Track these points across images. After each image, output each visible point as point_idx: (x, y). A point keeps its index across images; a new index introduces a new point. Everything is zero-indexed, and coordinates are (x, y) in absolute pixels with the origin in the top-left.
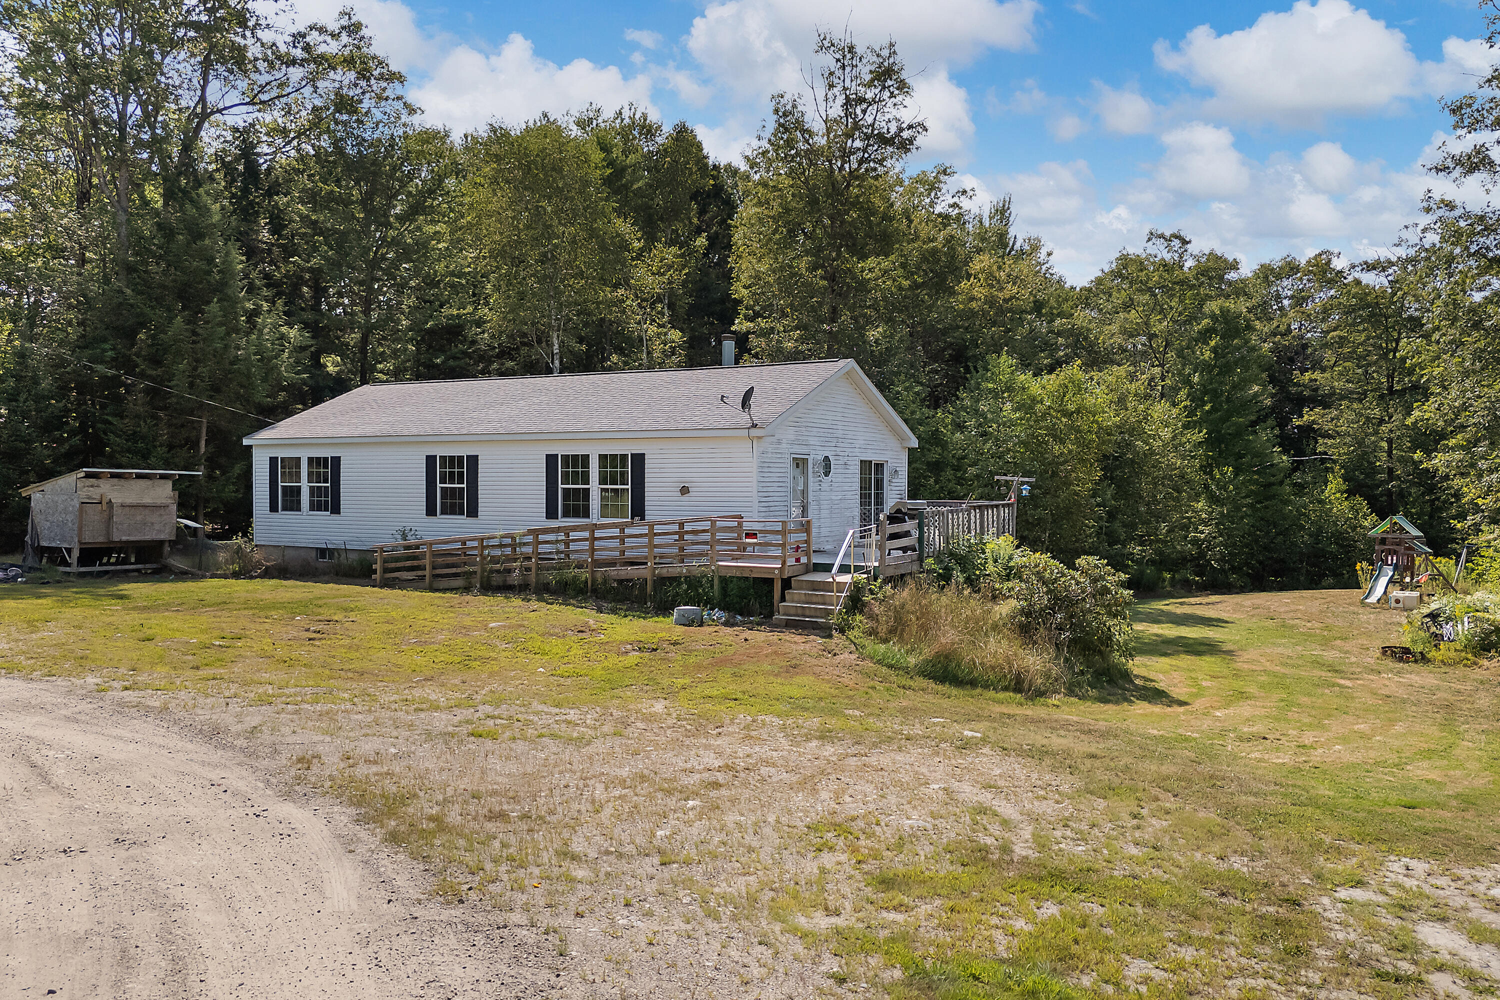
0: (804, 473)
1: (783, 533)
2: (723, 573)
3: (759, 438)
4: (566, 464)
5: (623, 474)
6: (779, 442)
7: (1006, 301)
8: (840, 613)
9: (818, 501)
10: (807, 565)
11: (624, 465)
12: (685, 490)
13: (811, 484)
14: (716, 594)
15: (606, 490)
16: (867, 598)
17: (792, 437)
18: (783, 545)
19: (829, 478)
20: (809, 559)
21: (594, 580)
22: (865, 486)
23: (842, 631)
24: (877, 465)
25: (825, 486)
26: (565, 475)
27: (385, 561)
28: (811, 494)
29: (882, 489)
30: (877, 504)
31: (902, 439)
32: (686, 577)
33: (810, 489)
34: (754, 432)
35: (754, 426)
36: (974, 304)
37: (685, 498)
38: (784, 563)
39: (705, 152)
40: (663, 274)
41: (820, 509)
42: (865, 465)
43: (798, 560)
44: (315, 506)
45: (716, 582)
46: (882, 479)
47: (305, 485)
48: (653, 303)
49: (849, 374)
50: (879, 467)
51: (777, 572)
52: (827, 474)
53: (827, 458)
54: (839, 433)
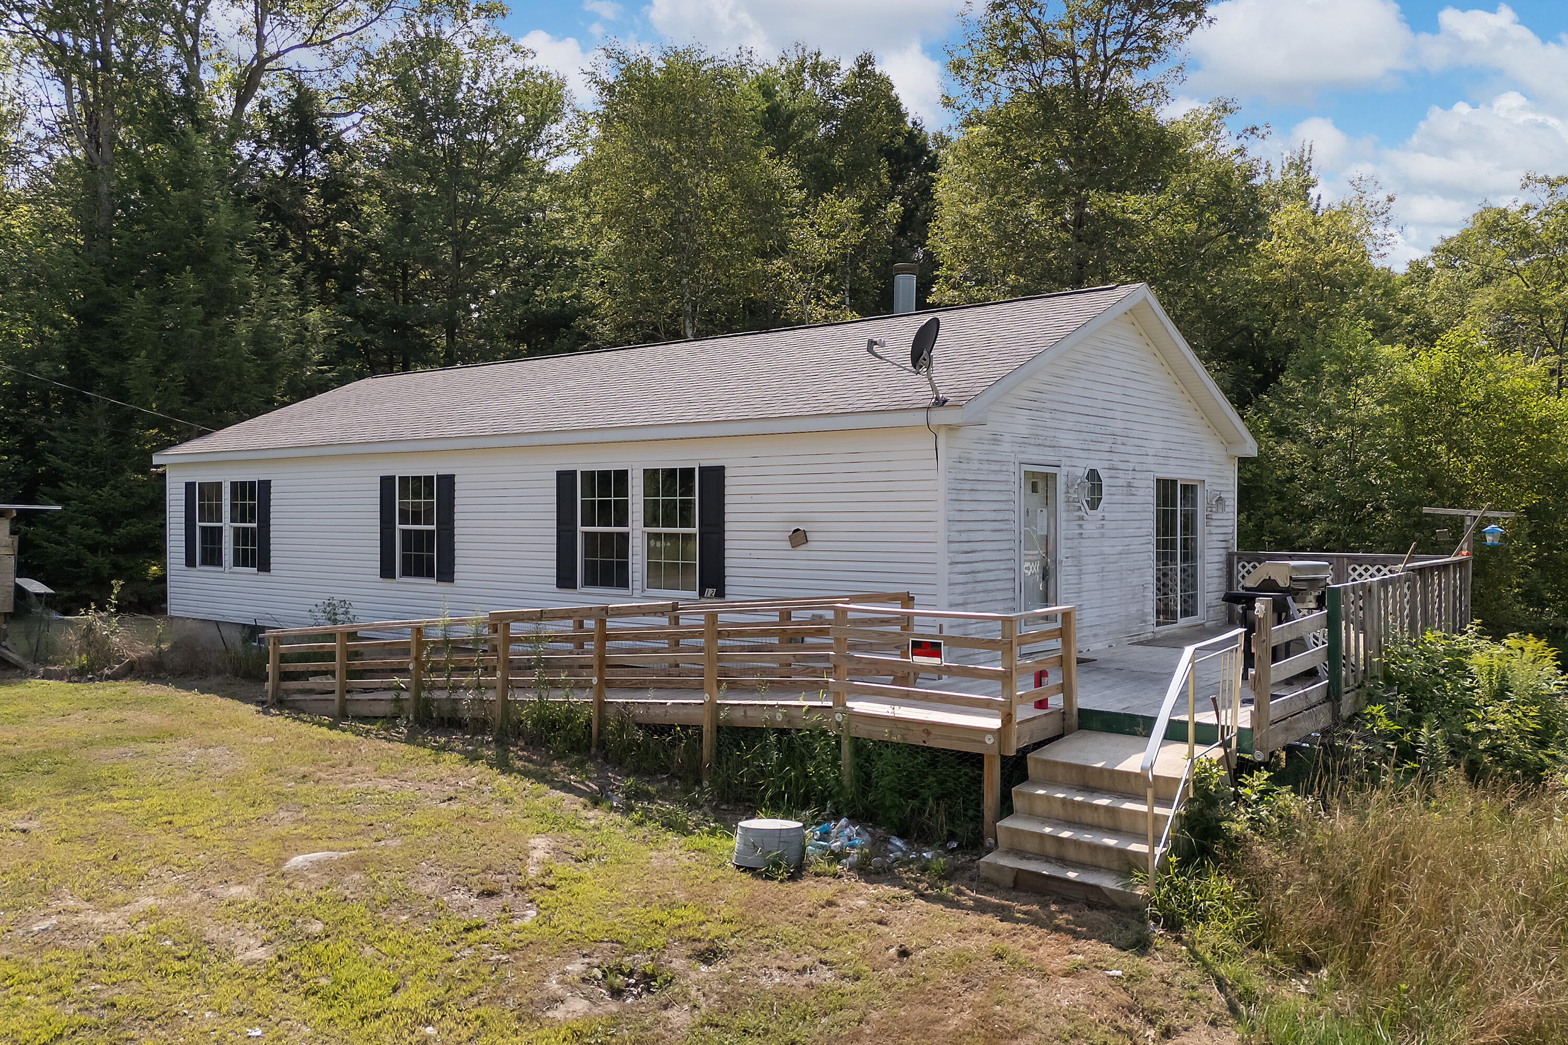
0: (1049, 501)
1: (1005, 645)
2: (862, 731)
3: (951, 428)
4: (588, 490)
5: (687, 506)
6: (996, 439)
7: (1328, 265)
8: (1163, 868)
9: (1077, 559)
10: (1064, 714)
11: (688, 489)
12: (799, 538)
13: (1062, 524)
14: (846, 780)
15: (657, 536)
16: (1238, 825)
17: (1024, 431)
18: (1006, 678)
19: (1098, 513)
20: (1068, 699)
21: (603, 721)
22: (1165, 523)
23: (1173, 925)
24: (1185, 488)
25: (1090, 527)
26: (588, 507)
27: (284, 658)
28: (1062, 544)
29: (1194, 532)
30: (1185, 558)
31: (1228, 442)
32: (782, 732)
33: (1062, 534)
34: (940, 416)
35: (941, 403)
36: (1276, 273)
37: (800, 553)
38: (1008, 719)
39: (903, 108)
40: (835, 237)
41: (1080, 573)
42: (1166, 488)
43: (1041, 704)
44: (242, 559)
45: (846, 748)
46: (1194, 514)
47: (228, 527)
48: (821, 275)
49: (1133, 314)
50: (1189, 490)
51: (989, 740)
52: (1094, 504)
53: (1093, 475)
54: (1117, 426)
